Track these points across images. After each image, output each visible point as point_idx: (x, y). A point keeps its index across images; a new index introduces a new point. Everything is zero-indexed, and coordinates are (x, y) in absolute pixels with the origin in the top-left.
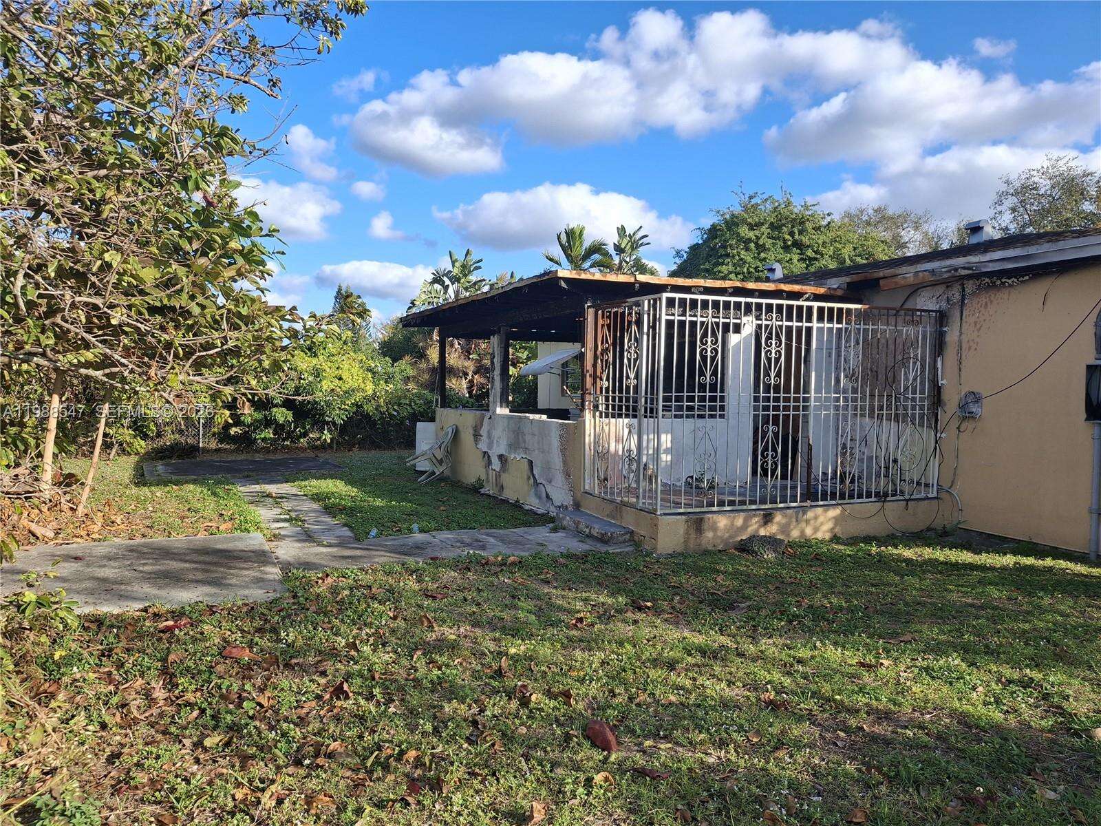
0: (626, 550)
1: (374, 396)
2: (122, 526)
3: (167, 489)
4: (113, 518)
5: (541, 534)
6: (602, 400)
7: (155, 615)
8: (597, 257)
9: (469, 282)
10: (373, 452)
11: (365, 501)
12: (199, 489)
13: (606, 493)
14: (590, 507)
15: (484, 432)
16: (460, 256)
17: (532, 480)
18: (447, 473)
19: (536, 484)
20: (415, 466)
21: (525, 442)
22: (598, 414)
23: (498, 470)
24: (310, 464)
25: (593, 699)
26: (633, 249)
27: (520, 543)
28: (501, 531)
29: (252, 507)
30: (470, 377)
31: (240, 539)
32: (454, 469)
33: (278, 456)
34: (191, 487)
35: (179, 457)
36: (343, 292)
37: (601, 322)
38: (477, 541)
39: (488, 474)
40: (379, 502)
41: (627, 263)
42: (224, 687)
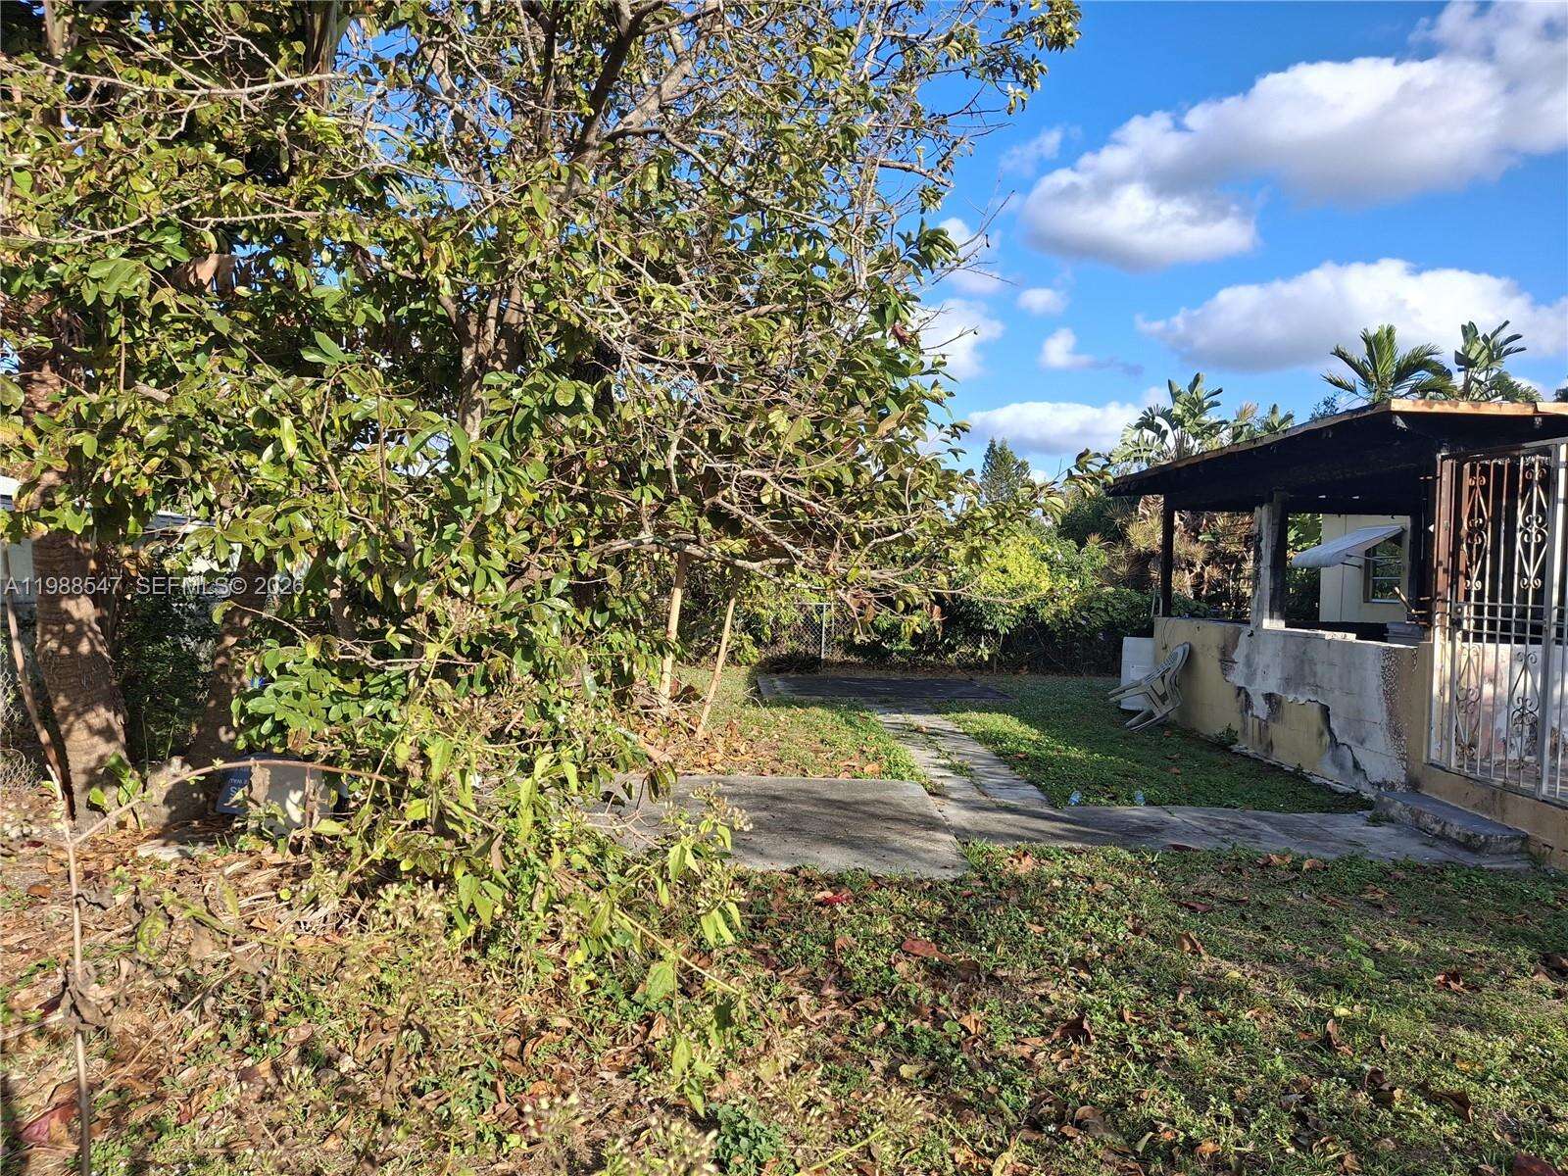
0: (1515, 866)
1: (1052, 596)
2: (746, 757)
3: (791, 712)
4: (735, 745)
5: (1350, 826)
6: (1468, 612)
7: (807, 881)
8: (1424, 376)
9: (1199, 425)
10: (1050, 677)
11: (1053, 749)
12: (828, 715)
13: (1472, 768)
14: (1437, 788)
15: (1239, 655)
16: (1182, 386)
17: (1327, 738)
18: (1173, 716)
19: (1335, 744)
20: (1119, 702)
21: (1315, 675)
22: (1459, 635)
23: (1263, 716)
24: (964, 689)
25: (1510, 1116)
26: (1491, 359)
27: (1316, 838)
28: (1278, 815)
29: (898, 745)
30: (1198, 569)
31: (893, 787)
32: (1185, 710)
33: (919, 676)
34: (819, 711)
35: (798, 670)
36: (997, 448)
37: (1468, 482)
38: (1241, 826)
39: (1244, 722)
40: (1075, 753)
41: (1480, 383)
42: (912, 995)
